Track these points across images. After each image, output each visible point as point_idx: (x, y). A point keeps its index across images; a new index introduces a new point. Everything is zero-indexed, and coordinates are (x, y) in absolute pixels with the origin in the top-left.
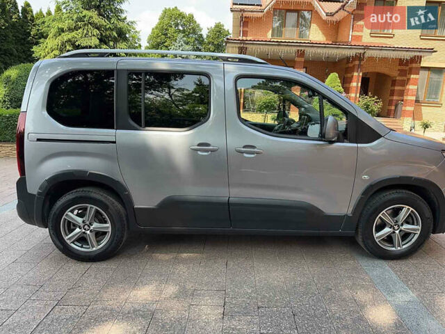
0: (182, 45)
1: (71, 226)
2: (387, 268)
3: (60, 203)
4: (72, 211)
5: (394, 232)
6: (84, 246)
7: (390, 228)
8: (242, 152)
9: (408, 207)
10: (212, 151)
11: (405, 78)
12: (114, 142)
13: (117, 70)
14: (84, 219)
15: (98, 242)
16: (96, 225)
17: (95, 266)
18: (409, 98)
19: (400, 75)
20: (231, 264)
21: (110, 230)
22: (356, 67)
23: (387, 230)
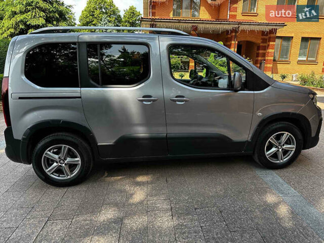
0: (106, 23)
1: (49, 162)
2: (275, 175)
3: (40, 145)
4: (50, 151)
5: (278, 151)
6: (61, 176)
7: (276, 148)
8: (175, 101)
9: (287, 133)
10: (154, 101)
11: (266, 45)
12: (80, 97)
13: (78, 42)
14: (60, 155)
15: (72, 171)
16: (69, 159)
17: (70, 189)
18: (269, 58)
19: (262, 42)
20: (169, 180)
21: (80, 162)
22: (233, 37)
23: (274, 149)
